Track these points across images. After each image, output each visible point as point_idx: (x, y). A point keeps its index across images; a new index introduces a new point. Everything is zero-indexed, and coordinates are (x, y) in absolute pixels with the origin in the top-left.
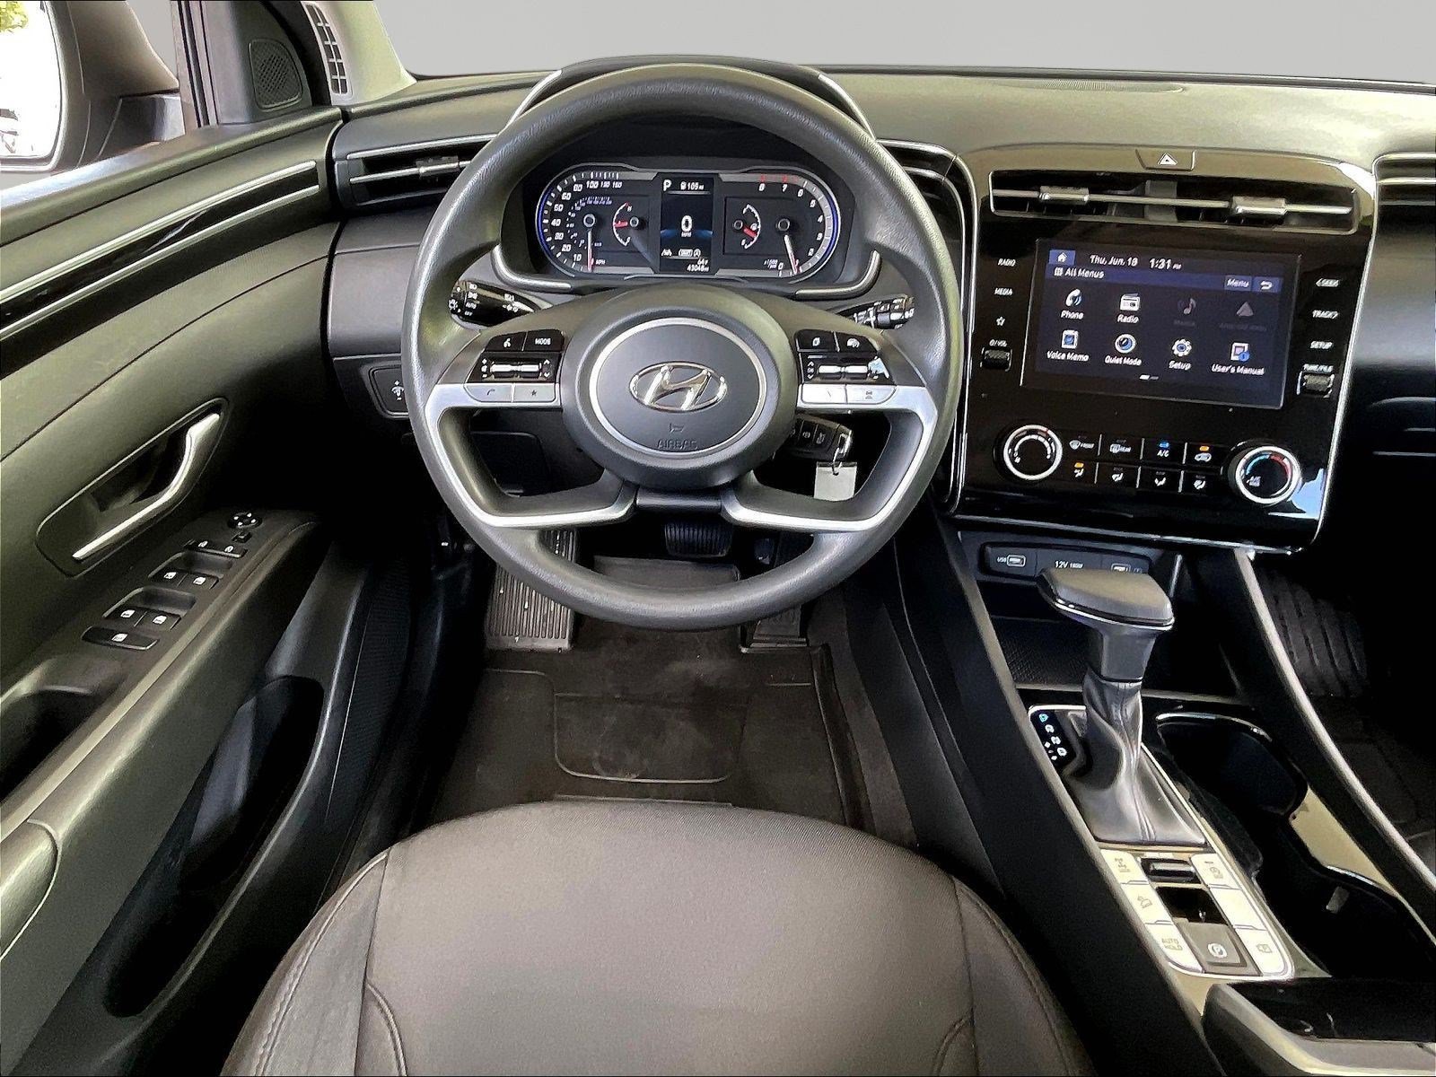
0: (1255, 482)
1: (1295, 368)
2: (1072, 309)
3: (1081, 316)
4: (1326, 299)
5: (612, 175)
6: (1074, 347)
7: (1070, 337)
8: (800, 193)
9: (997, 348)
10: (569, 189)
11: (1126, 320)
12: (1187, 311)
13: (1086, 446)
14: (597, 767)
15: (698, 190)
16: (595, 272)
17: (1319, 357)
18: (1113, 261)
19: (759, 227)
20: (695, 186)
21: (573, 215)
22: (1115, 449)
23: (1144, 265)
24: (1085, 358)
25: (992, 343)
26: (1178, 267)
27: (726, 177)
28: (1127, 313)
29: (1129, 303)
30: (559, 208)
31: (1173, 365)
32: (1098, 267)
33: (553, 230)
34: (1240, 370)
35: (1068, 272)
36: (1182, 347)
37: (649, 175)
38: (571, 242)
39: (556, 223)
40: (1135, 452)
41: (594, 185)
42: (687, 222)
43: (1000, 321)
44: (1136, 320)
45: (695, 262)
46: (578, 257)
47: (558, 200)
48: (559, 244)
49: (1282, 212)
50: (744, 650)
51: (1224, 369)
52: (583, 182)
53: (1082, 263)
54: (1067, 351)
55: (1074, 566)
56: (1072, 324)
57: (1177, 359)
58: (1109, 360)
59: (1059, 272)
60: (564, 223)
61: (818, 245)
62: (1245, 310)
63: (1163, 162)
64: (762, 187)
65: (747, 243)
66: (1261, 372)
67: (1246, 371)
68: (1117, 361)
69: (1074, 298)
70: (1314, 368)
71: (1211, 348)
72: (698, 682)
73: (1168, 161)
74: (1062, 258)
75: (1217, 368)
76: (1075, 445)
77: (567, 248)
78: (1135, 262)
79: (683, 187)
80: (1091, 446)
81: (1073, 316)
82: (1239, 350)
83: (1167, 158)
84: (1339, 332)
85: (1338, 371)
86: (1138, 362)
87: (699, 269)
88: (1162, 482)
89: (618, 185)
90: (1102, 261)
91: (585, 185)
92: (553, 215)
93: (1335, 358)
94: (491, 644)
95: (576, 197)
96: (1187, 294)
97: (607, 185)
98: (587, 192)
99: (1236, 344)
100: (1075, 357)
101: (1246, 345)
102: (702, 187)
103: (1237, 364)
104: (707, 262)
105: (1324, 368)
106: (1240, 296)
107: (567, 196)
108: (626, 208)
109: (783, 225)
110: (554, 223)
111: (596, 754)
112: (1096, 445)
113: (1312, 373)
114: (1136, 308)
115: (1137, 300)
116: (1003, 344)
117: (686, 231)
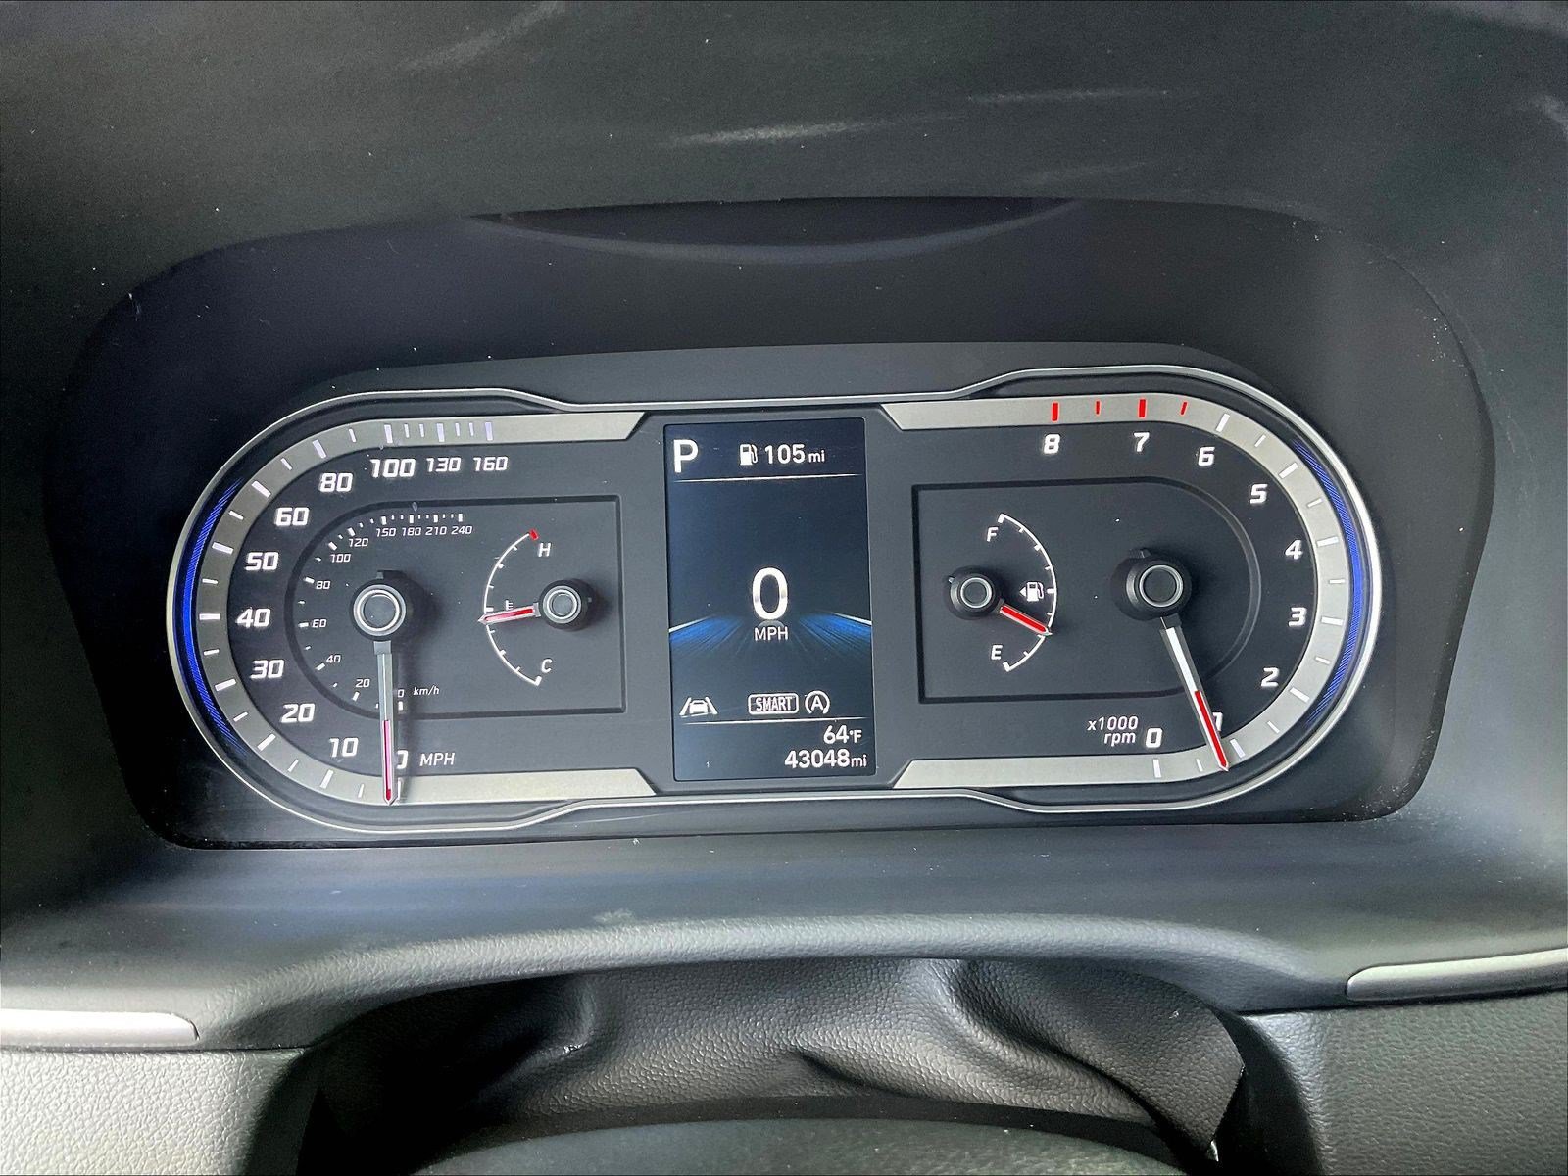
8: (1205, 457)
10: (303, 490)
15: (808, 467)
16: (416, 800)
19: (1053, 591)
20: (793, 453)
21: (326, 587)
27: (908, 414)
30: (264, 562)
33: (247, 648)
37: (615, 423)
38: (319, 689)
39: (255, 619)
41: (401, 468)
42: (769, 585)
45: (808, 736)
46: (347, 747)
47: (261, 533)
48: (268, 699)
52: (352, 461)
60: (285, 620)
61: (1289, 650)
64: (1051, 445)
65: (1009, 655)
77: (300, 713)
79: (747, 458)
87: (830, 759)
89: (496, 465)
91: (363, 473)
92: (243, 589)
95: (333, 515)
97: (449, 466)
98: (374, 500)
102: (818, 457)
104: (856, 734)
107: (291, 518)
108: (529, 548)
109: (1157, 586)
110: (248, 619)
117: (770, 618)
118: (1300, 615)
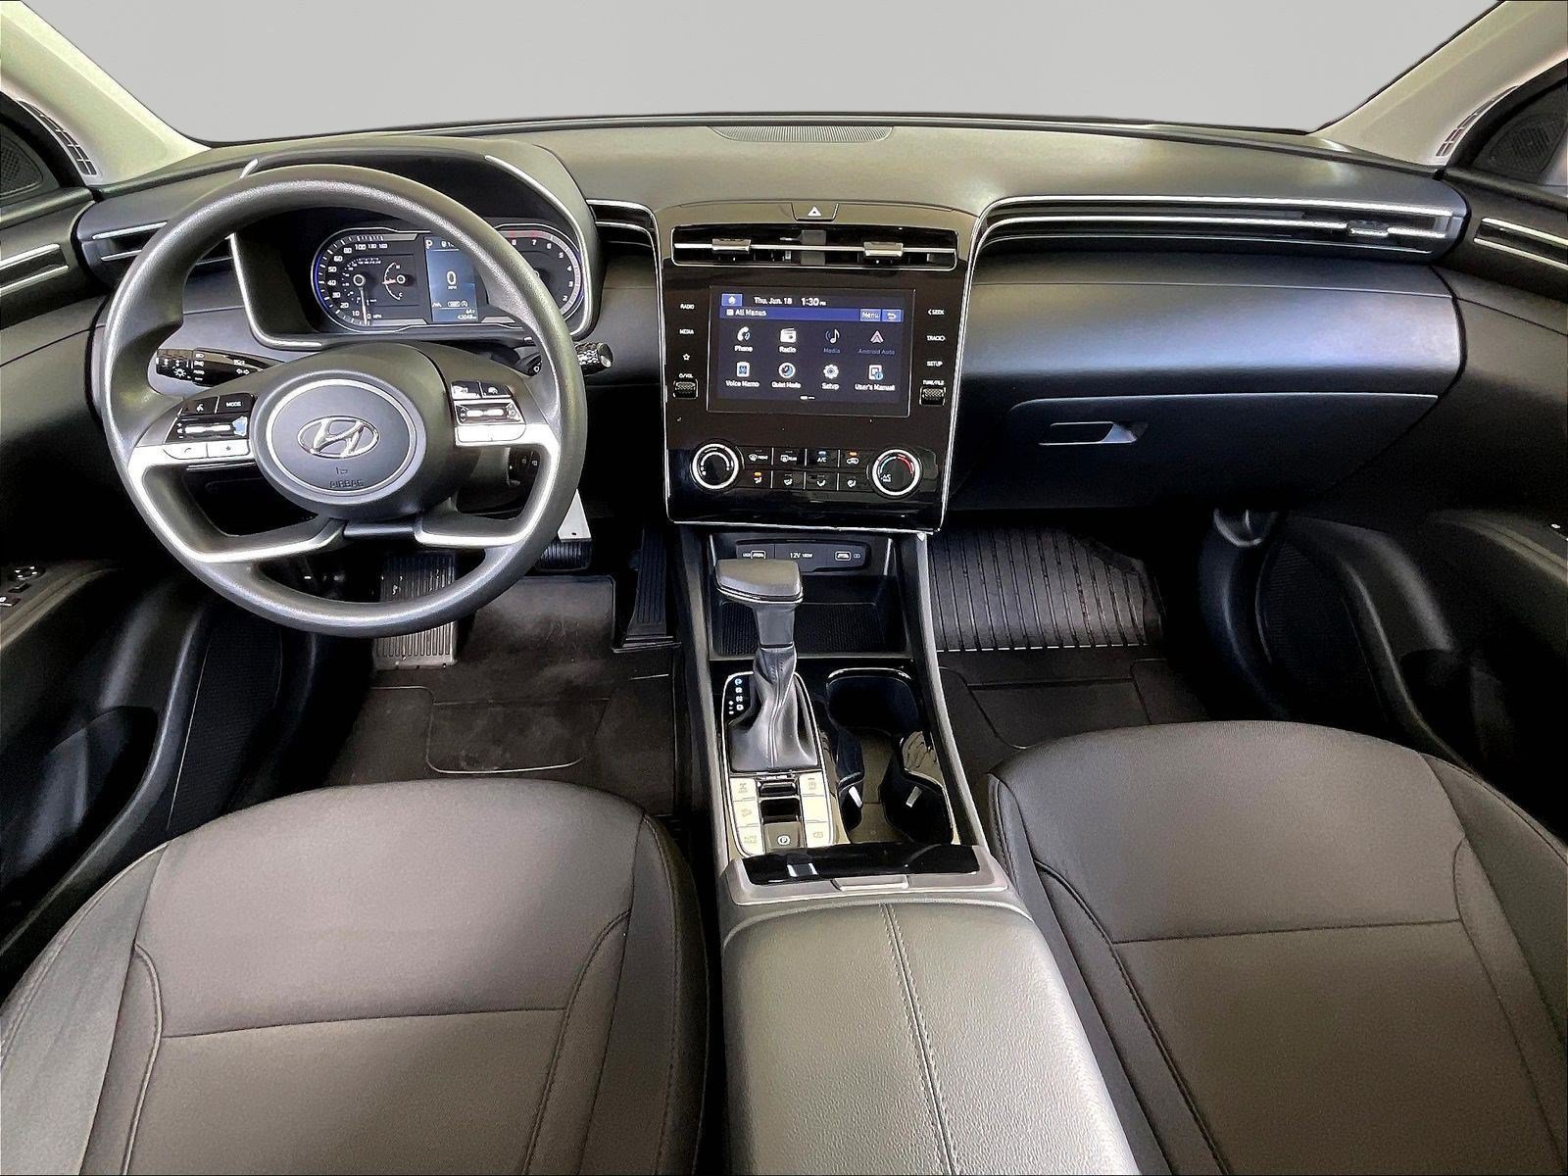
0: (887, 479)
1: (918, 385)
2: (743, 343)
3: (750, 349)
4: (936, 325)
5: (376, 237)
6: (747, 375)
7: (743, 368)
8: (549, 247)
9: (685, 380)
10: (340, 252)
11: (786, 350)
12: (833, 341)
13: (761, 457)
14: (463, 764)
16: (374, 326)
17: (934, 373)
18: (773, 301)
21: (348, 275)
22: (785, 459)
23: (797, 303)
24: (757, 385)
25: (681, 376)
26: (824, 303)
28: (787, 345)
29: (787, 336)
30: (332, 269)
31: (825, 386)
32: (760, 306)
33: (331, 290)
34: (876, 387)
35: (737, 312)
36: (832, 371)
37: (411, 236)
38: (348, 300)
39: (332, 283)
40: (800, 461)
41: (362, 247)
42: (452, 276)
43: (686, 357)
44: (794, 350)
45: (463, 312)
46: (356, 313)
47: (331, 263)
48: (337, 302)
49: (900, 254)
50: (616, 651)
51: (865, 388)
52: (351, 245)
53: (748, 303)
54: (740, 380)
55: (805, 555)
56: (744, 356)
57: (829, 381)
58: (775, 385)
59: (730, 313)
60: (339, 283)
61: (570, 292)
62: (877, 338)
63: (811, 214)
64: (514, 243)
66: (892, 388)
67: (882, 388)
68: (781, 385)
69: (744, 334)
70: (930, 382)
71: (853, 372)
72: (569, 682)
73: (815, 213)
74: (732, 300)
75: (859, 387)
76: (753, 458)
77: (345, 305)
78: (790, 301)
79: (444, 245)
80: (766, 457)
81: (744, 349)
82: (875, 371)
83: (815, 209)
84: (948, 352)
85: (949, 386)
86: (797, 385)
87: (468, 318)
88: (823, 484)
89: (384, 246)
90: (764, 302)
91: (354, 248)
92: (329, 276)
93: (947, 372)
94: (378, 665)
95: (348, 258)
96: (830, 326)
97: (373, 246)
98: (357, 255)
99: (871, 367)
100: (749, 384)
101: (880, 367)
103: (874, 383)
104: (474, 311)
105: (938, 382)
106: (873, 327)
107: (338, 259)
108: (394, 266)
110: (330, 283)
111: (463, 753)
112: (770, 457)
113: (930, 387)
114: (793, 340)
115: (794, 334)
116: (690, 376)
117: (452, 284)
118: (571, 283)
